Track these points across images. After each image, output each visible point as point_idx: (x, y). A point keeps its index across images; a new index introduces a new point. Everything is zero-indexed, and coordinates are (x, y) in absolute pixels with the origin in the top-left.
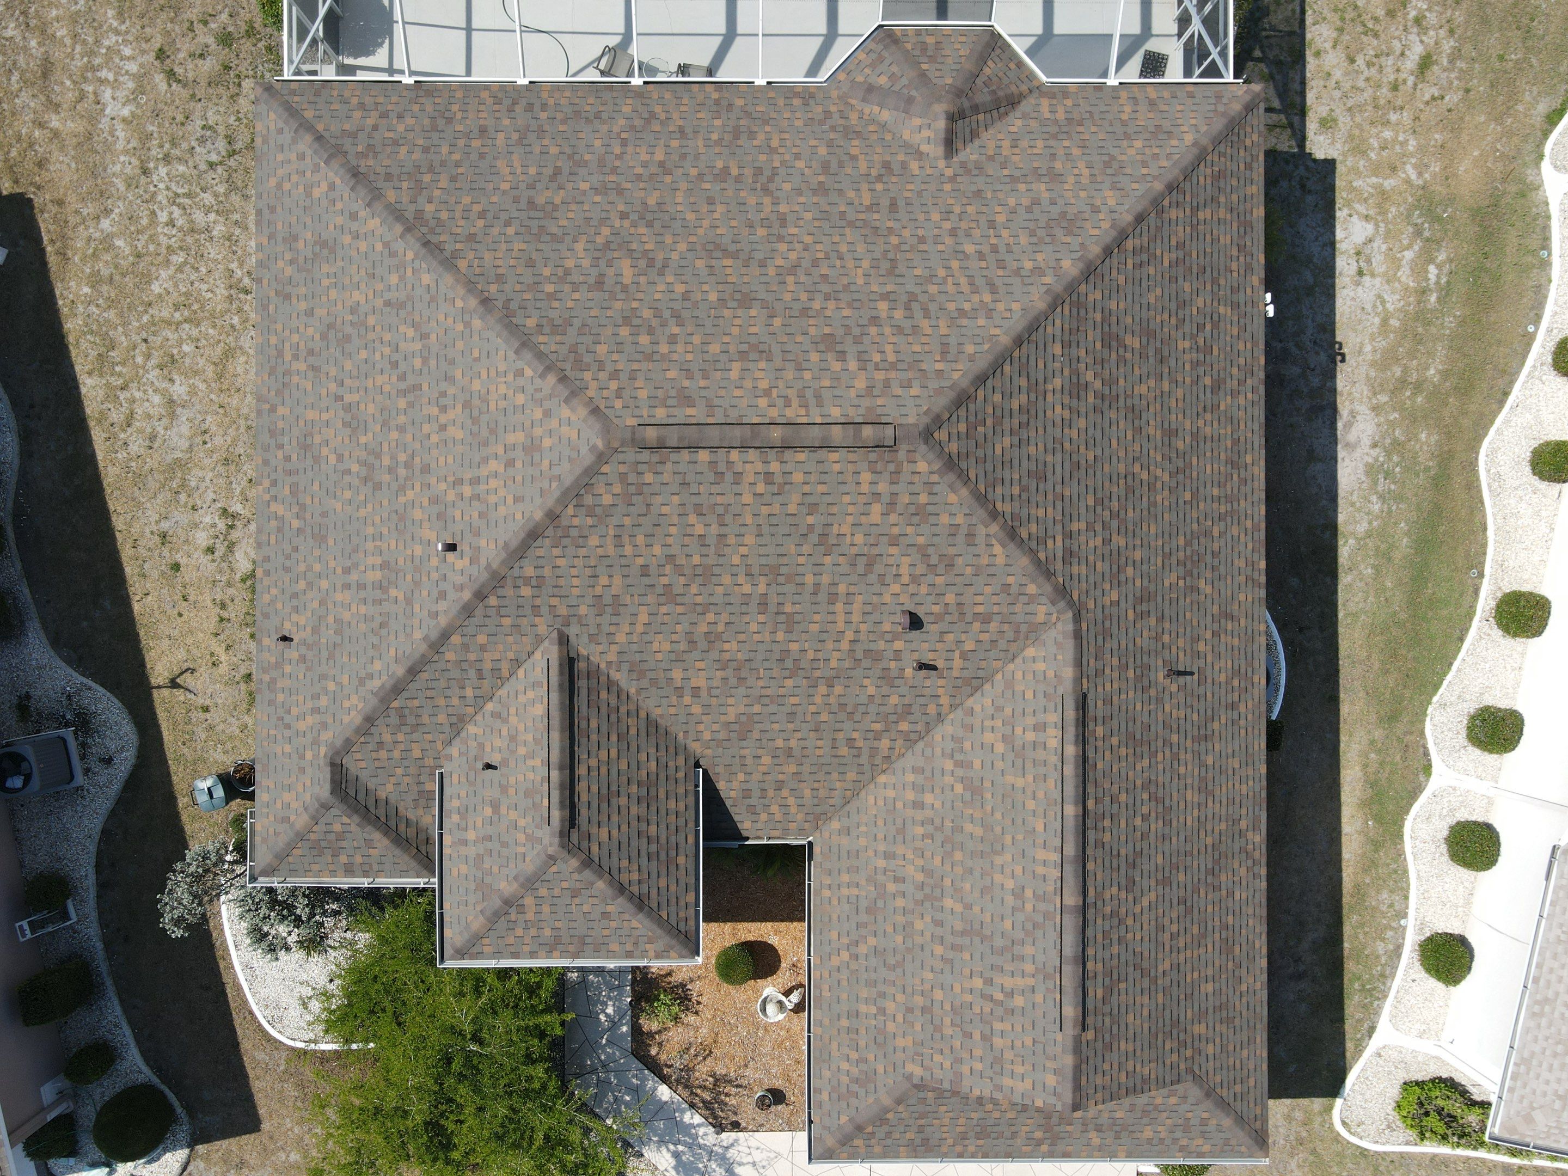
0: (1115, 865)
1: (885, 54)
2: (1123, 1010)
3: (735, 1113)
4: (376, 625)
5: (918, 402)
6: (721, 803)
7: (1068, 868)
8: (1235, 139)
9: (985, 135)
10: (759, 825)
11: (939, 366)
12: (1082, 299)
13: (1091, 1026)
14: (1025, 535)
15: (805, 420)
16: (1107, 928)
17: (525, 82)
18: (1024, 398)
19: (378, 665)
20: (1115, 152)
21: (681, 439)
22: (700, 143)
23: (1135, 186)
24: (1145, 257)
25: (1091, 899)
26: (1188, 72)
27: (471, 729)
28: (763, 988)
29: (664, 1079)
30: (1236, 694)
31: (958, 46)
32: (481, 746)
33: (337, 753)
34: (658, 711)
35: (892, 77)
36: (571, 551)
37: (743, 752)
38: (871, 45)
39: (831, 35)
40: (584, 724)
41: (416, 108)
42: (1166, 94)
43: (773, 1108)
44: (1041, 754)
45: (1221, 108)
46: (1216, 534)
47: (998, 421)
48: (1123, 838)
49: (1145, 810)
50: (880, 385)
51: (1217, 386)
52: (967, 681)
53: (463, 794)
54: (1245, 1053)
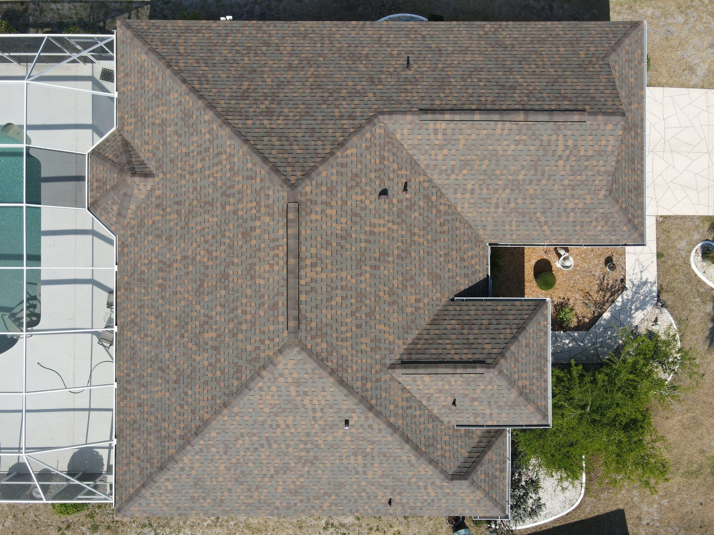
0: (503, 95)
1: (102, 207)
2: (574, 91)
3: (617, 281)
4: (384, 459)
5: (276, 191)
6: (471, 288)
7: (506, 118)
8: (144, 34)
9: (143, 158)
10: (481, 269)
11: (258, 180)
12: (224, 110)
13: (583, 107)
14: (341, 139)
15: (285, 247)
16: (534, 99)
17: (115, 384)
18: (274, 139)
19: (404, 458)
20: (151, 94)
21: (294, 309)
22: (146, 298)
23: (168, 84)
24: (203, 79)
25: (521, 107)
26: (111, 58)
27: (435, 411)
28: (557, 267)
29: (600, 315)
30: (418, 36)
31: (98, 171)
32: (444, 407)
33: (447, 477)
34: (427, 319)
35: (113, 203)
36: (349, 363)
37: (446, 277)
38: (98, 214)
39: (93, 233)
40: (434, 356)
41: (128, 438)
42: (122, 68)
43: (614, 263)
44: (449, 131)
45: (129, 41)
46: (339, 45)
47: (285, 151)
48: (490, 91)
49: (476, 80)
50: (268, 210)
51: (267, 44)
52: (412, 168)
53: (467, 415)
54: (593, 32)
